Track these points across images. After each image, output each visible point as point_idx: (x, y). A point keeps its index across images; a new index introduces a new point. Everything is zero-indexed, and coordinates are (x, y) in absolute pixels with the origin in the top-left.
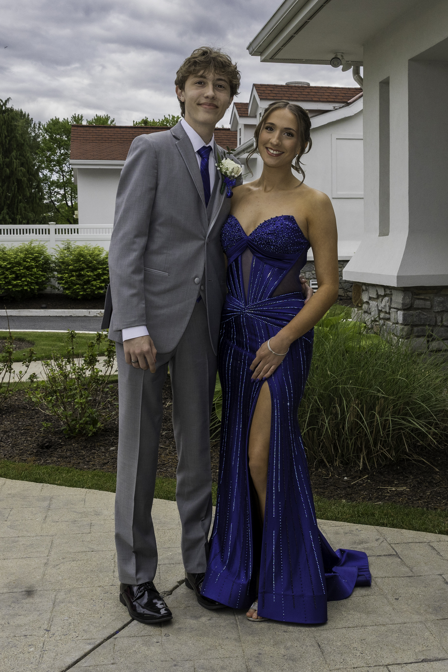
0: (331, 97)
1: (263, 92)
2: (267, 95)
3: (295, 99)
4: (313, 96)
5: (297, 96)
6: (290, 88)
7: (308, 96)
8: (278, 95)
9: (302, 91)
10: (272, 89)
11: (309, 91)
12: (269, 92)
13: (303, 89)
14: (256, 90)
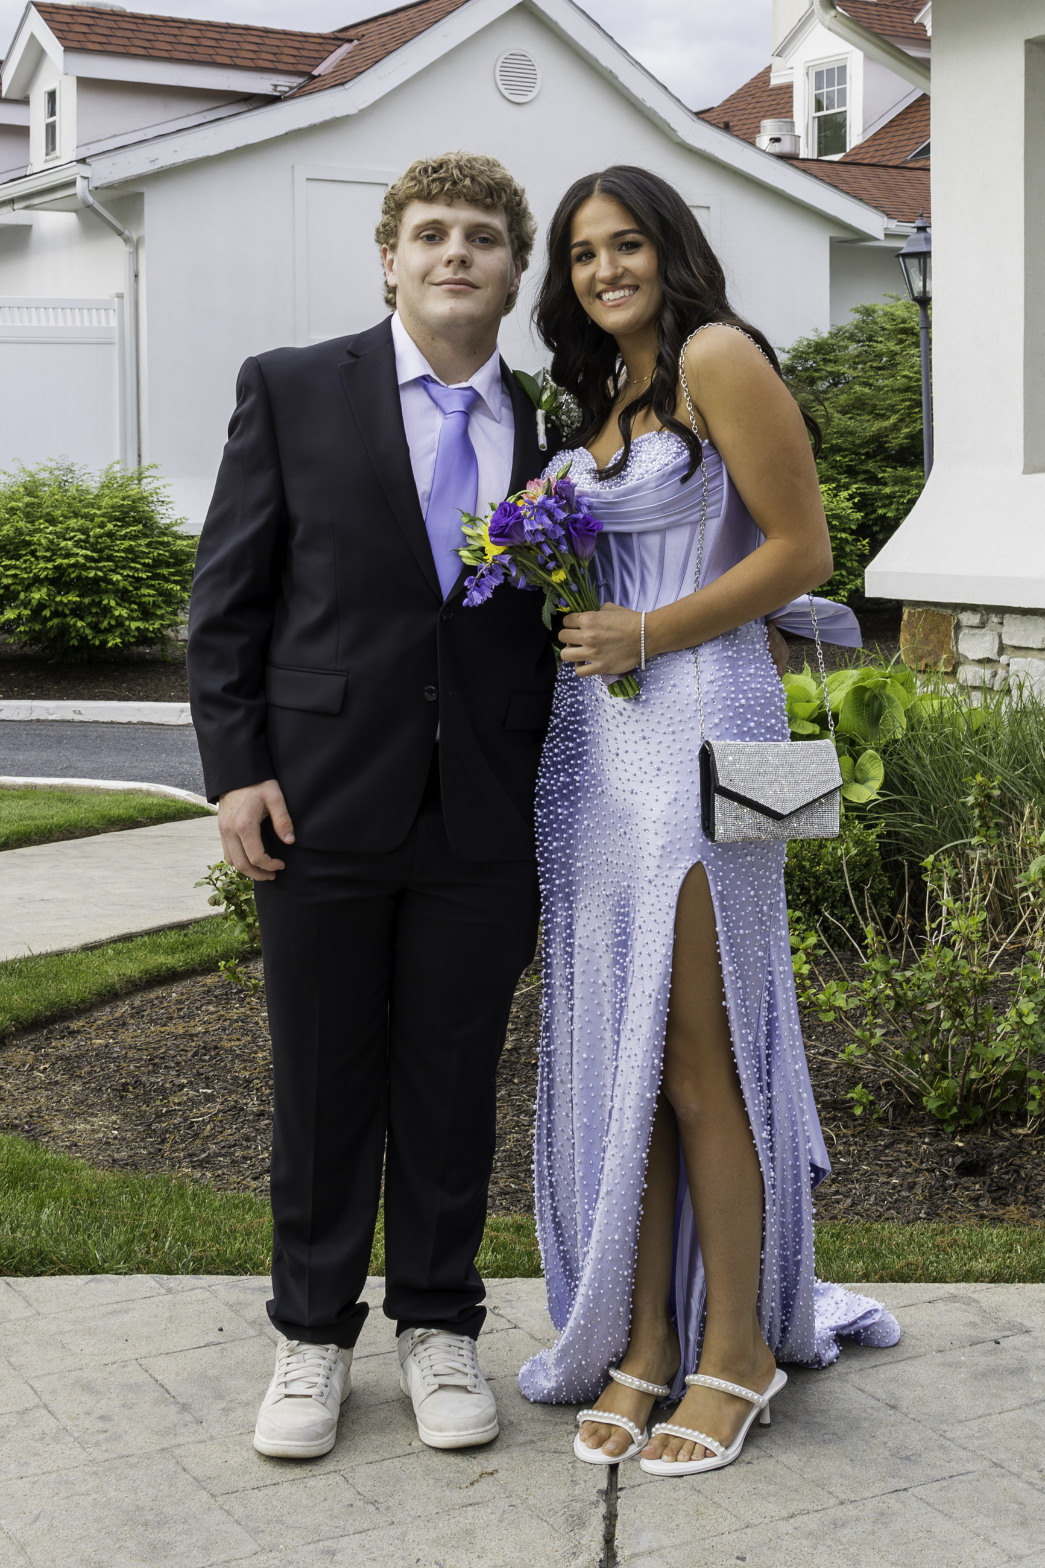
0: (264, 56)
1: (65, 27)
2: (82, 38)
3: (164, 54)
4: (211, 51)
5: (169, 47)
6: (140, 21)
7: (199, 49)
8: (114, 40)
9: (176, 32)
10: (90, 21)
11: (197, 34)
12: (86, 29)
13: (179, 28)
14: (45, 20)
